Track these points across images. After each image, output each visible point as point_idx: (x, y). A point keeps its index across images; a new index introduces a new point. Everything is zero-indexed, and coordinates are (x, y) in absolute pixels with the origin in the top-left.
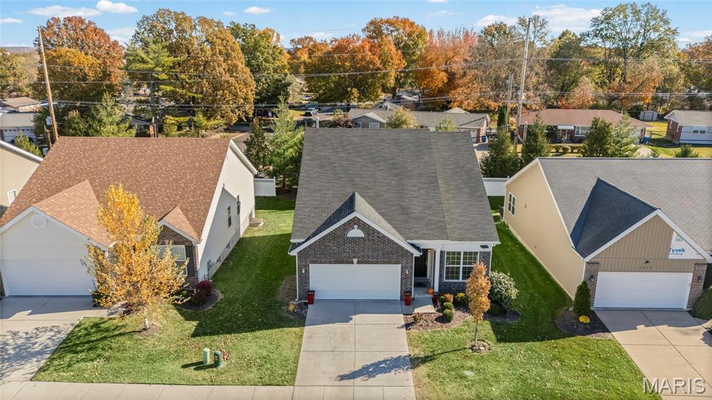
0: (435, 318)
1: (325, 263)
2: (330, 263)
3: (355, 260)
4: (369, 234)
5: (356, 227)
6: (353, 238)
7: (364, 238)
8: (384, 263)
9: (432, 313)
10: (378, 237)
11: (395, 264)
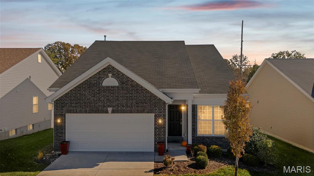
0: (187, 164)
1: (81, 112)
2: (86, 112)
3: (110, 109)
4: (123, 83)
5: (110, 75)
6: (108, 87)
7: (118, 87)
8: (138, 112)
9: (185, 161)
10: (132, 86)
11: (148, 113)
